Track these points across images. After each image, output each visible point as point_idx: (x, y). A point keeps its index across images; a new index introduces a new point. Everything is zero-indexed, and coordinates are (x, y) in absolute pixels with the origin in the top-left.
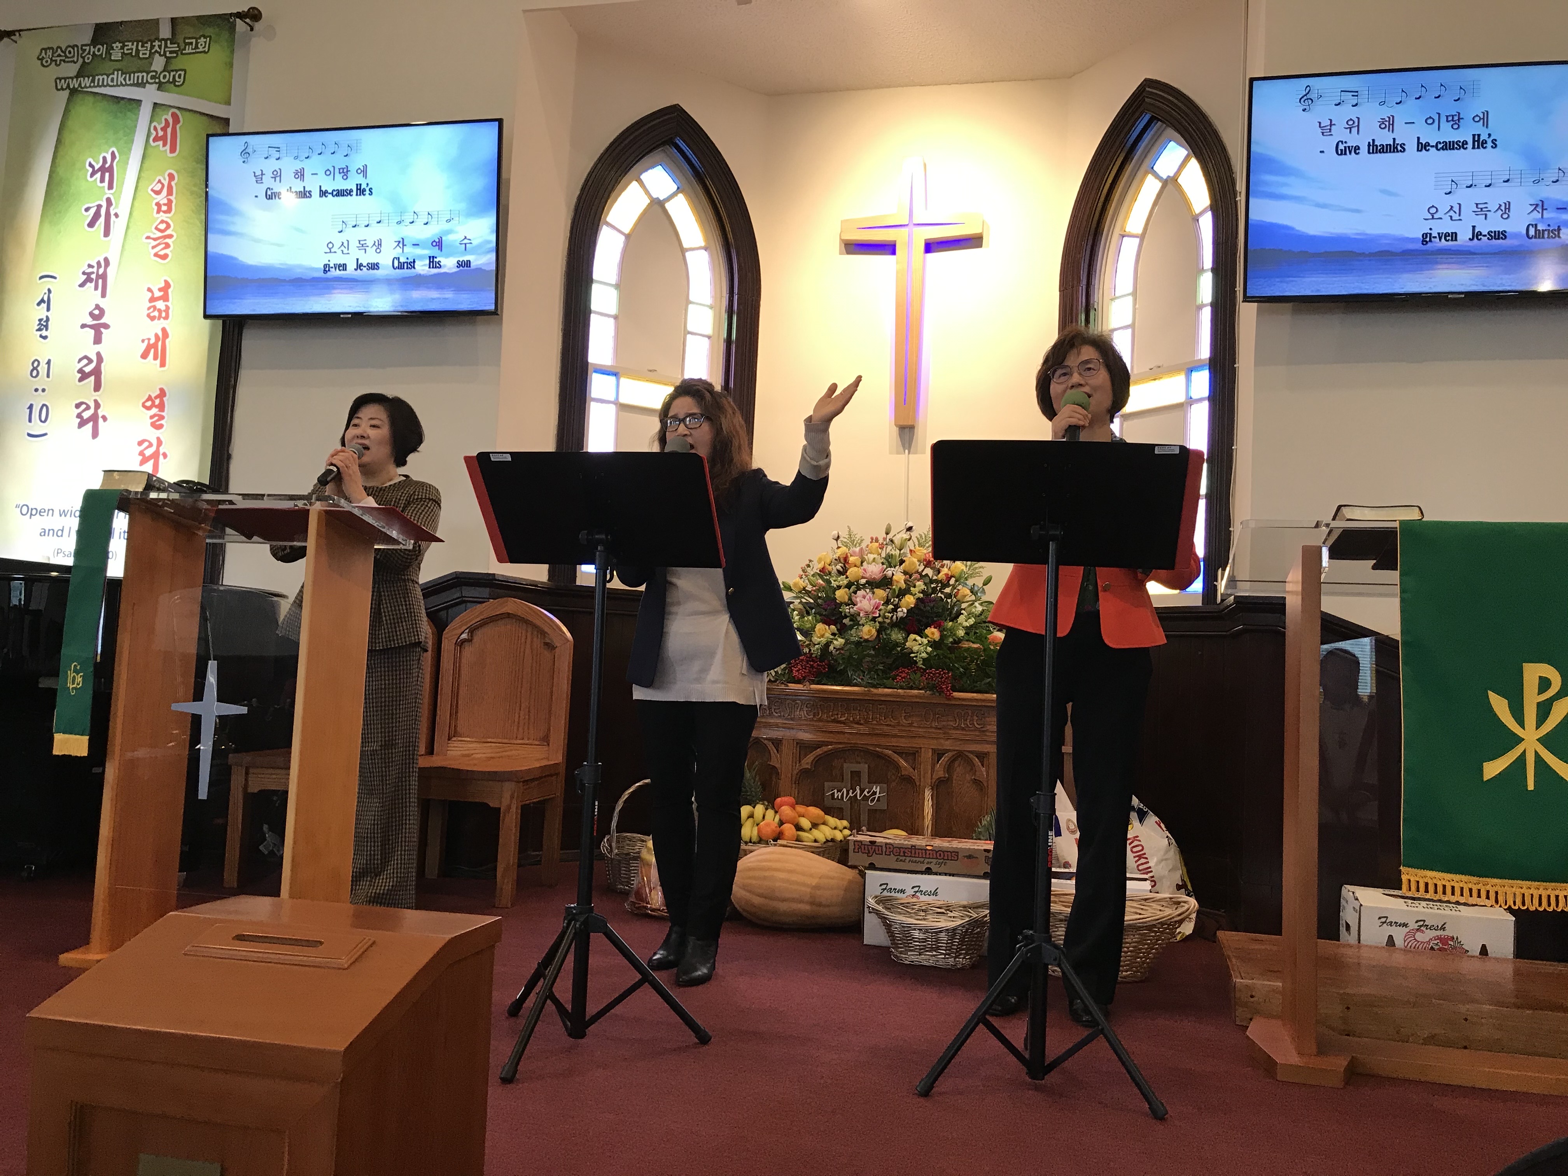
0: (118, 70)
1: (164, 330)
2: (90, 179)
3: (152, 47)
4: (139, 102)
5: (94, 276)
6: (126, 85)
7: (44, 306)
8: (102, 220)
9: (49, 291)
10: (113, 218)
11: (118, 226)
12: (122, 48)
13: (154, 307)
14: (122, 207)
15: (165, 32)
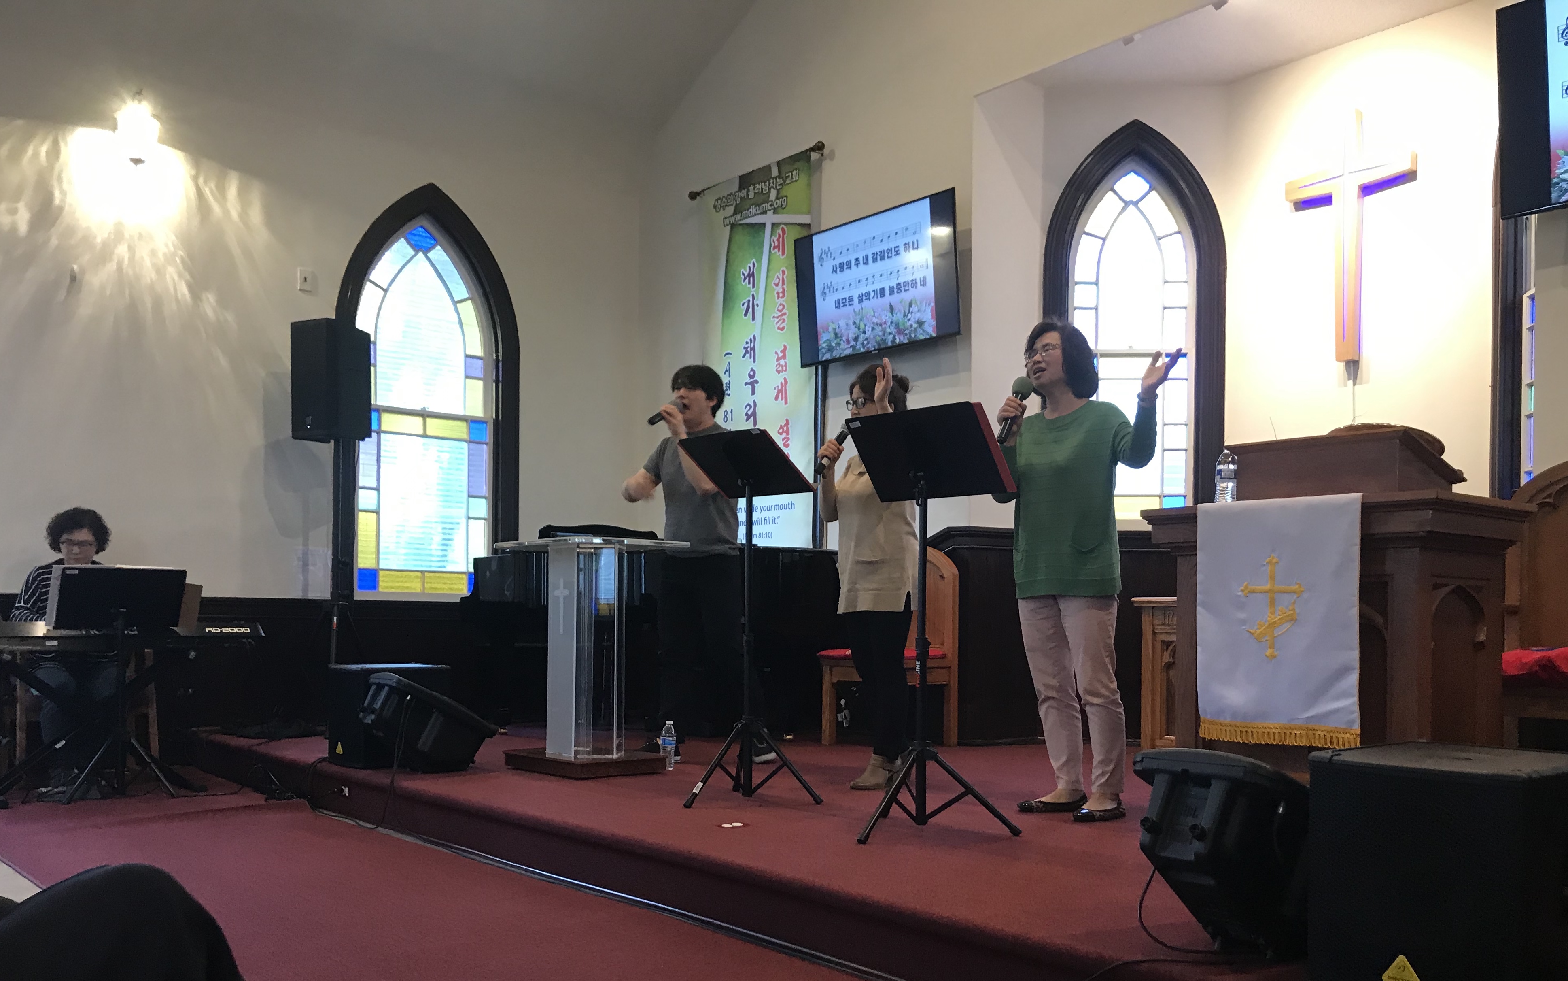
0: (752, 205)
1: (785, 379)
2: (743, 284)
3: (770, 184)
4: (764, 225)
5: (749, 349)
6: (758, 214)
7: (727, 373)
8: (751, 310)
9: (729, 363)
10: (756, 307)
11: (759, 311)
12: (754, 189)
13: (779, 364)
14: (759, 301)
15: (775, 172)
